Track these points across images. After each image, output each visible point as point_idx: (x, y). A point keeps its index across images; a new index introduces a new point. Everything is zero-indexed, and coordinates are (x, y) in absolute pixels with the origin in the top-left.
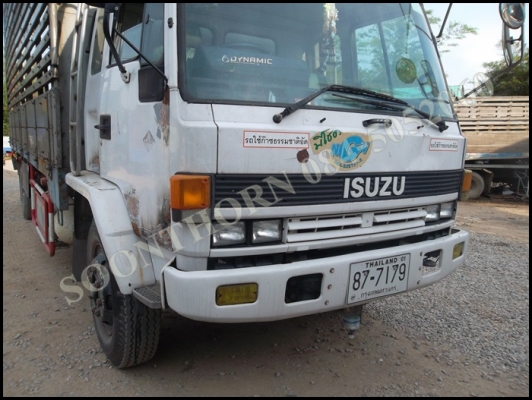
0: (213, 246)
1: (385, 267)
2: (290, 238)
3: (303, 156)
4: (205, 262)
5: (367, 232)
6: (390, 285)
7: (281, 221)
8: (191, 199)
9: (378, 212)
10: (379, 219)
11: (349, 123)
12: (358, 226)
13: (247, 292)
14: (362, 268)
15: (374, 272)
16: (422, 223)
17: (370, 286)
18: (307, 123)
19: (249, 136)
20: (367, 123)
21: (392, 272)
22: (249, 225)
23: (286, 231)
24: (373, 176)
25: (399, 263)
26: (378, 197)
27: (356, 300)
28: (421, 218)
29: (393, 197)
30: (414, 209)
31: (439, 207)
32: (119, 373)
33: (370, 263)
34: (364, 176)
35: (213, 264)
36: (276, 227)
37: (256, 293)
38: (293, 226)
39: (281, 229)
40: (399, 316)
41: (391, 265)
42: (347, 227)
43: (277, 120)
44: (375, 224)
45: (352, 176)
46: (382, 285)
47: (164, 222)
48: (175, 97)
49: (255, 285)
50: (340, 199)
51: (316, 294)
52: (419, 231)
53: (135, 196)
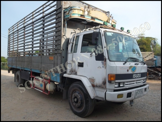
0: (115, 88)
1: (140, 91)
2: (126, 86)
3: (128, 71)
4: (113, 90)
5: (135, 85)
7: (124, 83)
8: (112, 79)
9: (137, 81)
11: (133, 64)
12: (134, 83)
13: (121, 96)
14: (137, 91)
16: (142, 83)
18: (128, 64)
19: (121, 67)
20: (135, 64)
22: (119, 83)
23: (125, 85)
24: (137, 74)
25: (142, 90)
26: (137, 78)
28: (142, 82)
29: (139, 78)
30: (141, 80)
31: (144, 80)
34: (135, 74)
35: (115, 91)
37: (123, 96)
38: (126, 83)
39: (124, 84)
42: (133, 84)
43: (124, 64)
44: (137, 83)
45: (134, 74)
46: (140, 95)
47: (104, 83)
49: (123, 94)
50: (132, 78)
51: (130, 96)
52: (142, 84)
53: (94, 79)
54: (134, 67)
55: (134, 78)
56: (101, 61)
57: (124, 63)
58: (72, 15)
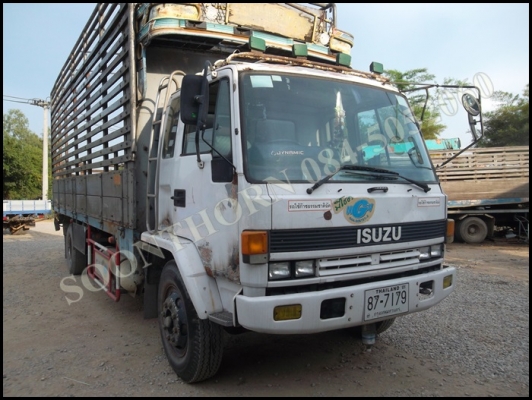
0: (269, 279)
1: (390, 293)
2: (321, 273)
3: (328, 216)
4: (264, 291)
5: (375, 268)
6: (395, 307)
7: (314, 261)
8: (255, 247)
9: (383, 253)
10: (384, 258)
11: (358, 191)
12: (369, 264)
13: (294, 311)
14: (374, 294)
15: (382, 297)
16: (417, 261)
17: (380, 308)
18: (329, 193)
19: (292, 204)
20: (370, 191)
21: (396, 297)
22: (292, 265)
23: (318, 269)
24: (377, 227)
25: (401, 290)
26: (382, 242)
27: (371, 318)
28: (416, 257)
29: (393, 241)
30: (410, 250)
31: (430, 248)
32: (190, 387)
33: (379, 290)
34: (371, 227)
35: (270, 292)
36: (311, 265)
37: (300, 312)
38: (323, 264)
39: (314, 267)
40: (408, 342)
41: (394, 292)
42: (361, 265)
43: (309, 192)
44: (381, 262)
45: (362, 228)
46: (389, 307)
47: (234, 264)
48: (242, 180)
49: (299, 305)
50: (355, 244)
51: (341, 313)
52: (415, 267)
53: (209, 247)
54: (363, 202)
55: (363, 244)
56: (224, 184)
57: (310, 186)
58: (156, 26)
